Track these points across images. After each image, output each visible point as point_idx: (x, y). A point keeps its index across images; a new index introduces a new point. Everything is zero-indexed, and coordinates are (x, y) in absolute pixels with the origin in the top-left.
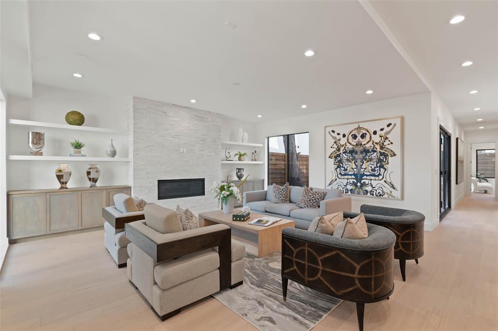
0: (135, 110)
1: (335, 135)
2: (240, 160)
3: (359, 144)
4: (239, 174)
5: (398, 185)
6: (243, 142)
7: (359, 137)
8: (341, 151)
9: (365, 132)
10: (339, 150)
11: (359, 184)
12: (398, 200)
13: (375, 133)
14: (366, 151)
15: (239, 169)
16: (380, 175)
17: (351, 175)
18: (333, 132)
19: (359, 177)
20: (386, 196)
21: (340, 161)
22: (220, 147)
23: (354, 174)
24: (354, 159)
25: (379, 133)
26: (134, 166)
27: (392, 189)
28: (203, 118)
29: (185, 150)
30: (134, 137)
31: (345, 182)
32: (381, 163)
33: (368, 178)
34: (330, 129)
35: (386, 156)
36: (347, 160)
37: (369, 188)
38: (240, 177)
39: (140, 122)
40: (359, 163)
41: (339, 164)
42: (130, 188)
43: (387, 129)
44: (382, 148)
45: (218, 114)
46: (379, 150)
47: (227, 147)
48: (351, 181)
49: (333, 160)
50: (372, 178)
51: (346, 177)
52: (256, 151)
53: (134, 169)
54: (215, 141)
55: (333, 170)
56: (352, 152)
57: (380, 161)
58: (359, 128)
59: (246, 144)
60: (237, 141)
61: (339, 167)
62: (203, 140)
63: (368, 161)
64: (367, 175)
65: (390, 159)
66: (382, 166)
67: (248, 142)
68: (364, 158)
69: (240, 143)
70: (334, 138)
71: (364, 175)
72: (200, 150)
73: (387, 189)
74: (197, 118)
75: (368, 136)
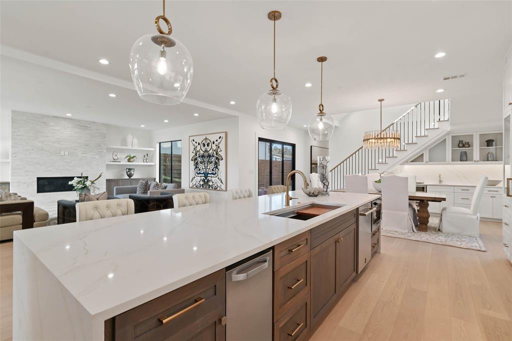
0: (13, 121)
1: (194, 143)
2: (129, 161)
3: (206, 151)
4: (129, 173)
5: (224, 181)
6: (132, 146)
7: (206, 146)
8: (198, 156)
9: (209, 142)
10: (196, 155)
11: (206, 181)
12: (224, 191)
13: (214, 143)
14: (209, 156)
15: (130, 169)
16: (216, 173)
17: (202, 174)
18: (194, 140)
19: (206, 175)
20: (218, 189)
21: (197, 163)
22: (105, 151)
23: (204, 173)
24: (204, 162)
25: (215, 142)
26: (12, 166)
27: (221, 184)
28: (86, 127)
29: (66, 153)
30: (12, 143)
31: (199, 178)
32: (217, 165)
33: (210, 175)
34: (191, 139)
35: (219, 160)
36: (201, 162)
37: (211, 183)
38: (130, 176)
39: (19, 131)
40: (206, 165)
41: (196, 165)
42: (9, 183)
43: (219, 140)
44: (217, 154)
45: (104, 124)
46: (215, 155)
47: (115, 151)
48: (202, 178)
49: (193, 162)
50: (213, 176)
51: (200, 175)
52: (147, 155)
53: (12, 168)
54: (100, 146)
55: (193, 170)
56: (203, 156)
57: (216, 163)
58: (206, 139)
59: (136, 148)
60: (127, 146)
61: (196, 167)
62: (86, 145)
63: (210, 164)
64: (210, 174)
65: (220, 161)
66: (217, 167)
67: (138, 147)
68: (208, 161)
69: (130, 147)
70: (194, 145)
71: (208, 173)
72: (83, 153)
73: (219, 184)
74: (79, 127)
75: (210, 145)
